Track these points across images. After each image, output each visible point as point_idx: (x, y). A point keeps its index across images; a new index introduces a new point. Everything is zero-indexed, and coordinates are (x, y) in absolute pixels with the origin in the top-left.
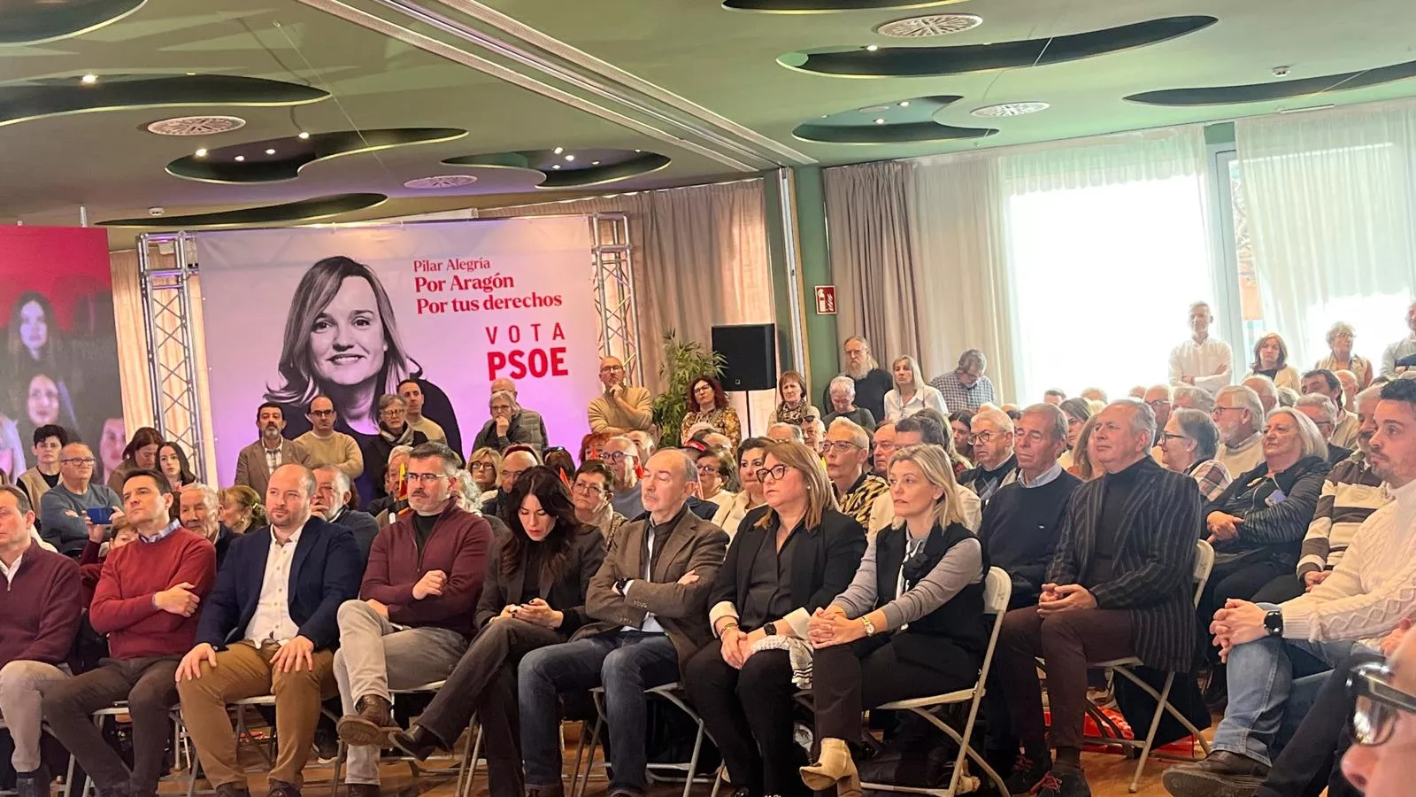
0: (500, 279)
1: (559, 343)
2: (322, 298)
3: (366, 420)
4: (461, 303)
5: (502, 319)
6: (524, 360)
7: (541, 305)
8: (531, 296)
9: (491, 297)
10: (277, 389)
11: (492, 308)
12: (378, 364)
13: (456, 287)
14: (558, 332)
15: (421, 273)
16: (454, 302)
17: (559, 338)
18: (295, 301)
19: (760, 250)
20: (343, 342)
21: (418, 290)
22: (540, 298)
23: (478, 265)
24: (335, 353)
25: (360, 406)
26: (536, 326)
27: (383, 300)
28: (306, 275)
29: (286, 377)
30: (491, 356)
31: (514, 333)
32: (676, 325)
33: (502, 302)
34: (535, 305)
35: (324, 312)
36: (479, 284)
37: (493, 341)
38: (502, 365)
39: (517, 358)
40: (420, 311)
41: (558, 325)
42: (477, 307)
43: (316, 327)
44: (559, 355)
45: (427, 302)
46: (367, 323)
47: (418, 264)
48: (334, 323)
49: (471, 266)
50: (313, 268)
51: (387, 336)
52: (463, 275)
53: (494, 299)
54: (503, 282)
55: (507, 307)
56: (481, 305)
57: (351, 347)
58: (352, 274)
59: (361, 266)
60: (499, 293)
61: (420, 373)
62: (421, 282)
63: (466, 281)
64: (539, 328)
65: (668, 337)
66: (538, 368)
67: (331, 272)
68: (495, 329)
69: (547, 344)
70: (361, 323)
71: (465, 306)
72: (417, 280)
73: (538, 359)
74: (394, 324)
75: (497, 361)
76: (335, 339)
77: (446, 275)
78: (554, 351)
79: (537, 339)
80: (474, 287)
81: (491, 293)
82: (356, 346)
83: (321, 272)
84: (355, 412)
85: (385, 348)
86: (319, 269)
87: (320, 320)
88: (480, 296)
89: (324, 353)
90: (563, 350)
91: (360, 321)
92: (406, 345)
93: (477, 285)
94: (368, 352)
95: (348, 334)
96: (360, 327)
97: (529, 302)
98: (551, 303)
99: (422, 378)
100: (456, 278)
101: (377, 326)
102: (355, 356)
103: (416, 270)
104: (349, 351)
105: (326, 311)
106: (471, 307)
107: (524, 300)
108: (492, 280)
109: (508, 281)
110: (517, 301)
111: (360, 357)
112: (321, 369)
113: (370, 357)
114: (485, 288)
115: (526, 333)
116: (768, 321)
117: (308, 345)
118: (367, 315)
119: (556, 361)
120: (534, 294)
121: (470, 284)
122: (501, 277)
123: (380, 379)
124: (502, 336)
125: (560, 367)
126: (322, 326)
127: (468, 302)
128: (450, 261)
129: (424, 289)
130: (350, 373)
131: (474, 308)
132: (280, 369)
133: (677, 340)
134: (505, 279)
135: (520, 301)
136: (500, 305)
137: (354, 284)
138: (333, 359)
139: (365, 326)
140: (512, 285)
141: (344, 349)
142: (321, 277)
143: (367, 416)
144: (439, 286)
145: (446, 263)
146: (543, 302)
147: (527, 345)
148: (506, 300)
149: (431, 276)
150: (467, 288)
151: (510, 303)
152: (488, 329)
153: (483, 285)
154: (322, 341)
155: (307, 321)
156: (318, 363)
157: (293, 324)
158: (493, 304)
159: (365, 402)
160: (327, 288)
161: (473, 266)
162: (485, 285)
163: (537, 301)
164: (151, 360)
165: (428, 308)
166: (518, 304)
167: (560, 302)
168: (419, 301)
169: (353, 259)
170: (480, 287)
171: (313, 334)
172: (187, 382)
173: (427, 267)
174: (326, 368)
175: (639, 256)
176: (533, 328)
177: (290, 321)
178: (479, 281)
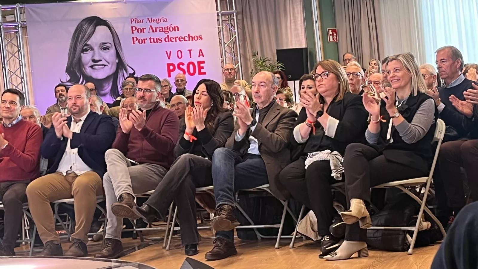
0: (172, 28)
1: (201, 59)
2: (86, 37)
3: (108, 96)
4: (154, 39)
5: (174, 47)
6: (185, 67)
7: (192, 40)
8: (188, 36)
9: (168, 36)
10: (65, 81)
11: (169, 41)
12: (114, 68)
13: (151, 31)
14: (201, 54)
15: (134, 24)
16: (150, 39)
17: (201, 56)
18: (73, 38)
19: (299, 12)
20: (97, 58)
21: (133, 33)
22: (192, 37)
23: (162, 20)
24: (93, 64)
25: (105, 90)
26: (190, 51)
27: (116, 37)
28: (78, 25)
29: (69, 75)
30: (169, 65)
31: (180, 54)
32: (258, 49)
33: (173, 39)
34: (189, 40)
35: (87, 43)
36: (162, 30)
37: (169, 58)
38: (174, 70)
39: (181, 66)
40: (134, 43)
41: (201, 50)
42: (162, 41)
43: (83, 51)
44: (202, 65)
45: (137, 39)
46: (108, 49)
47: (132, 20)
48: (92, 49)
49: (158, 21)
50: (81, 22)
51: (118, 56)
52: (154, 25)
53: (170, 37)
54: (174, 29)
55: (176, 41)
56: (163, 40)
57: (100, 60)
58: (100, 25)
59: (105, 21)
60: (172, 34)
61: (134, 73)
62: (134, 29)
63: (156, 28)
64: (191, 51)
65: (255, 55)
66: (192, 71)
67: (90, 24)
68: (170, 52)
69: (195, 60)
70: (105, 49)
71: (155, 41)
72: (132, 27)
73: (191, 66)
74: (121, 50)
75: (171, 68)
76: (93, 57)
77: (146, 25)
78: (199, 63)
79: (191, 57)
80: (160, 31)
81: (168, 34)
82: (103, 60)
83: (86, 24)
84: (103, 92)
85: (117, 61)
86: (84, 23)
87: (85, 47)
88: (163, 36)
89: (87, 64)
90: (203, 62)
91: (104, 47)
92: (127, 59)
93: (161, 30)
94: (109, 63)
95: (98, 54)
96: (105, 51)
97: (187, 39)
98: (197, 40)
99: (135, 76)
100: (151, 27)
101: (113, 51)
102: (102, 65)
103: (131, 23)
104: (99, 63)
105: (89, 43)
106: (158, 41)
107: (184, 37)
108: (168, 28)
109: (176, 28)
110: (181, 38)
111: (105, 65)
112: (86, 72)
113: (110, 66)
114: (165, 32)
115: (186, 53)
116: (304, 46)
117: (80, 59)
118: (108, 45)
119: (200, 68)
120: (189, 35)
121: (158, 30)
122: (173, 26)
123: (115, 76)
124: (174, 55)
125: (202, 71)
126: (87, 50)
127: (157, 39)
128: (148, 18)
129: (135, 32)
130: (100, 74)
131: (160, 42)
132: (66, 71)
133: (259, 56)
134: (175, 27)
135: (182, 38)
136: (172, 40)
137: (101, 30)
138: (92, 67)
139: (107, 51)
140: (178, 30)
141: (97, 61)
142: (85, 27)
143: (109, 93)
144: (143, 30)
145: (146, 19)
146: (193, 39)
147: (186, 60)
148: (176, 38)
149: (138, 26)
150: (156, 31)
151: (177, 39)
152: (167, 52)
153: (164, 30)
154: (87, 57)
155: (79, 48)
156: (84, 68)
157: (72, 50)
158: (169, 40)
159: (108, 88)
160: (89, 31)
161: (159, 21)
162: (165, 30)
163: (191, 38)
164: (4, 68)
165: (137, 41)
166: (181, 40)
167: (202, 39)
168: (133, 38)
169: (101, 17)
170: (163, 31)
171: (82, 54)
172: (21, 78)
173: (137, 22)
174: (88, 71)
175: (240, 17)
176: (189, 51)
177: (71, 48)
178: (162, 28)
